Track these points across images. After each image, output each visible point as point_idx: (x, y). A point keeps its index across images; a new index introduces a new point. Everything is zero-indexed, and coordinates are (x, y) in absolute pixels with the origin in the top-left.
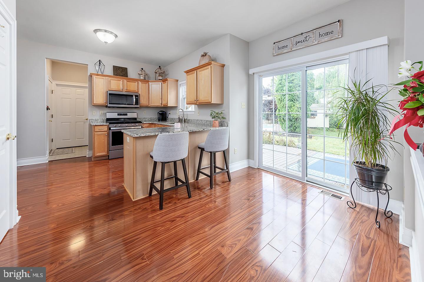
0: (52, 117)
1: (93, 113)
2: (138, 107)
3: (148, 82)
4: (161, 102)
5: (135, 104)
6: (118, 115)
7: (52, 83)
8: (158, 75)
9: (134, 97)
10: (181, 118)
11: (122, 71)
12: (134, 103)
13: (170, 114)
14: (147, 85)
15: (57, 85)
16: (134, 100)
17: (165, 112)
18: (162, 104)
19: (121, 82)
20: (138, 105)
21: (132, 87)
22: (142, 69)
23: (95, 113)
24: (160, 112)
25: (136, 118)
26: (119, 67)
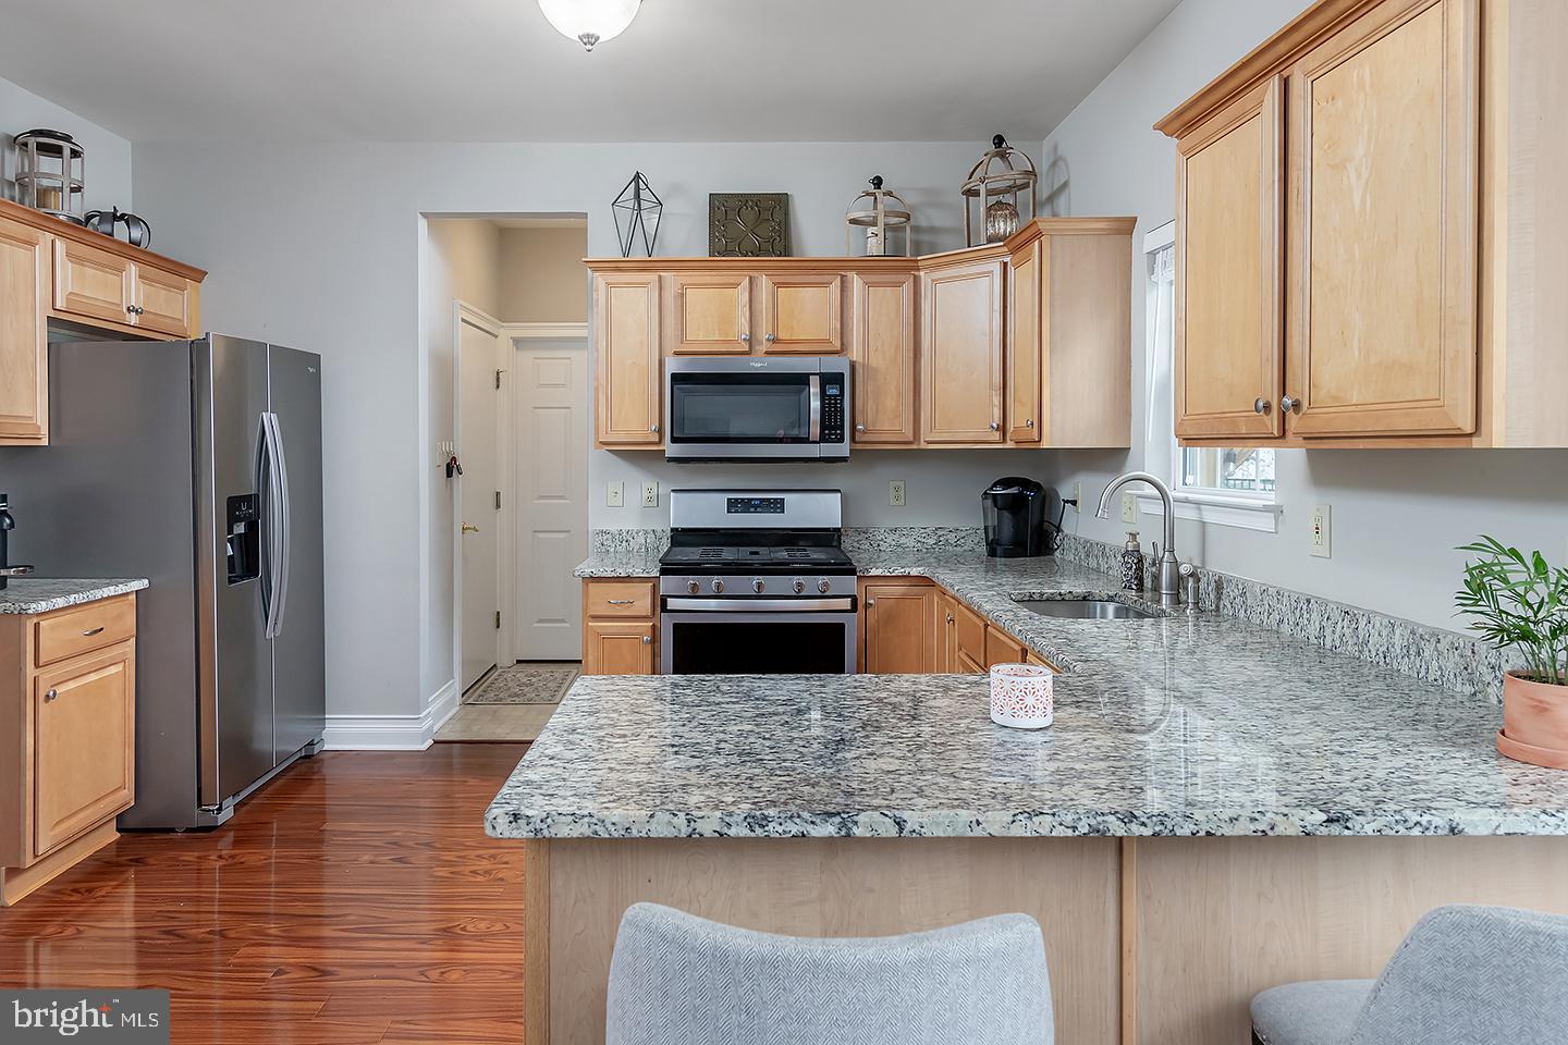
0: (498, 505)
1: (611, 495)
2: (844, 459)
3: (914, 267)
4: (997, 412)
5: (823, 439)
6: (733, 506)
7: (496, 337)
8: (982, 210)
9: (815, 389)
10: (1146, 550)
11: (759, 220)
12: (815, 431)
13: (1074, 503)
14: (907, 287)
15: (518, 343)
16: (815, 404)
17: (1037, 487)
18: (1003, 429)
19: (741, 296)
20: (841, 440)
21: (807, 319)
22: (878, 182)
23: (620, 496)
24: (999, 491)
25: (839, 529)
26: (744, 199)
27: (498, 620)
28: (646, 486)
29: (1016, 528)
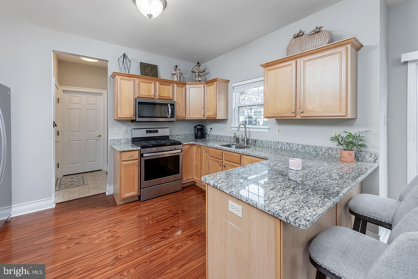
0: (58, 134)
1: (115, 130)
2: (174, 121)
3: (184, 84)
4: (203, 112)
6: (147, 132)
7: (58, 89)
8: (196, 75)
11: (152, 70)
12: (170, 116)
13: (212, 129)
14: (184, 88)
15: (64, 91)
16: (170, 110)
17: (203, 126)
18: (204, 116)
19: (152, 85)
20: (174, 117)
21: (166, 92)
22: (176, 66)
23: (118, 131)
24: (198, 127)
25: (168, 136)
26: (148, 65)
27: (58, 166)
28: (124, 128)
29: (201, 134)
